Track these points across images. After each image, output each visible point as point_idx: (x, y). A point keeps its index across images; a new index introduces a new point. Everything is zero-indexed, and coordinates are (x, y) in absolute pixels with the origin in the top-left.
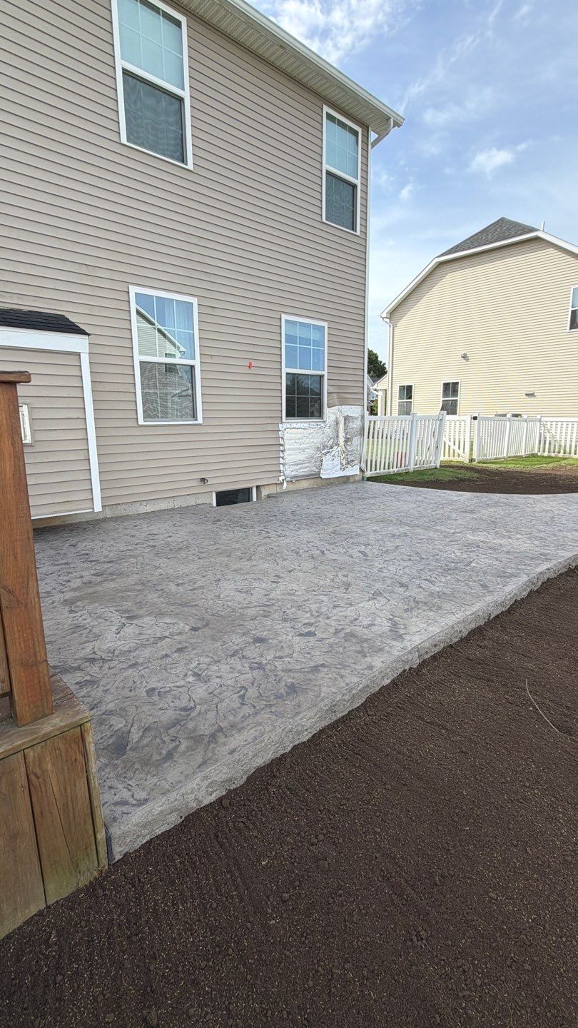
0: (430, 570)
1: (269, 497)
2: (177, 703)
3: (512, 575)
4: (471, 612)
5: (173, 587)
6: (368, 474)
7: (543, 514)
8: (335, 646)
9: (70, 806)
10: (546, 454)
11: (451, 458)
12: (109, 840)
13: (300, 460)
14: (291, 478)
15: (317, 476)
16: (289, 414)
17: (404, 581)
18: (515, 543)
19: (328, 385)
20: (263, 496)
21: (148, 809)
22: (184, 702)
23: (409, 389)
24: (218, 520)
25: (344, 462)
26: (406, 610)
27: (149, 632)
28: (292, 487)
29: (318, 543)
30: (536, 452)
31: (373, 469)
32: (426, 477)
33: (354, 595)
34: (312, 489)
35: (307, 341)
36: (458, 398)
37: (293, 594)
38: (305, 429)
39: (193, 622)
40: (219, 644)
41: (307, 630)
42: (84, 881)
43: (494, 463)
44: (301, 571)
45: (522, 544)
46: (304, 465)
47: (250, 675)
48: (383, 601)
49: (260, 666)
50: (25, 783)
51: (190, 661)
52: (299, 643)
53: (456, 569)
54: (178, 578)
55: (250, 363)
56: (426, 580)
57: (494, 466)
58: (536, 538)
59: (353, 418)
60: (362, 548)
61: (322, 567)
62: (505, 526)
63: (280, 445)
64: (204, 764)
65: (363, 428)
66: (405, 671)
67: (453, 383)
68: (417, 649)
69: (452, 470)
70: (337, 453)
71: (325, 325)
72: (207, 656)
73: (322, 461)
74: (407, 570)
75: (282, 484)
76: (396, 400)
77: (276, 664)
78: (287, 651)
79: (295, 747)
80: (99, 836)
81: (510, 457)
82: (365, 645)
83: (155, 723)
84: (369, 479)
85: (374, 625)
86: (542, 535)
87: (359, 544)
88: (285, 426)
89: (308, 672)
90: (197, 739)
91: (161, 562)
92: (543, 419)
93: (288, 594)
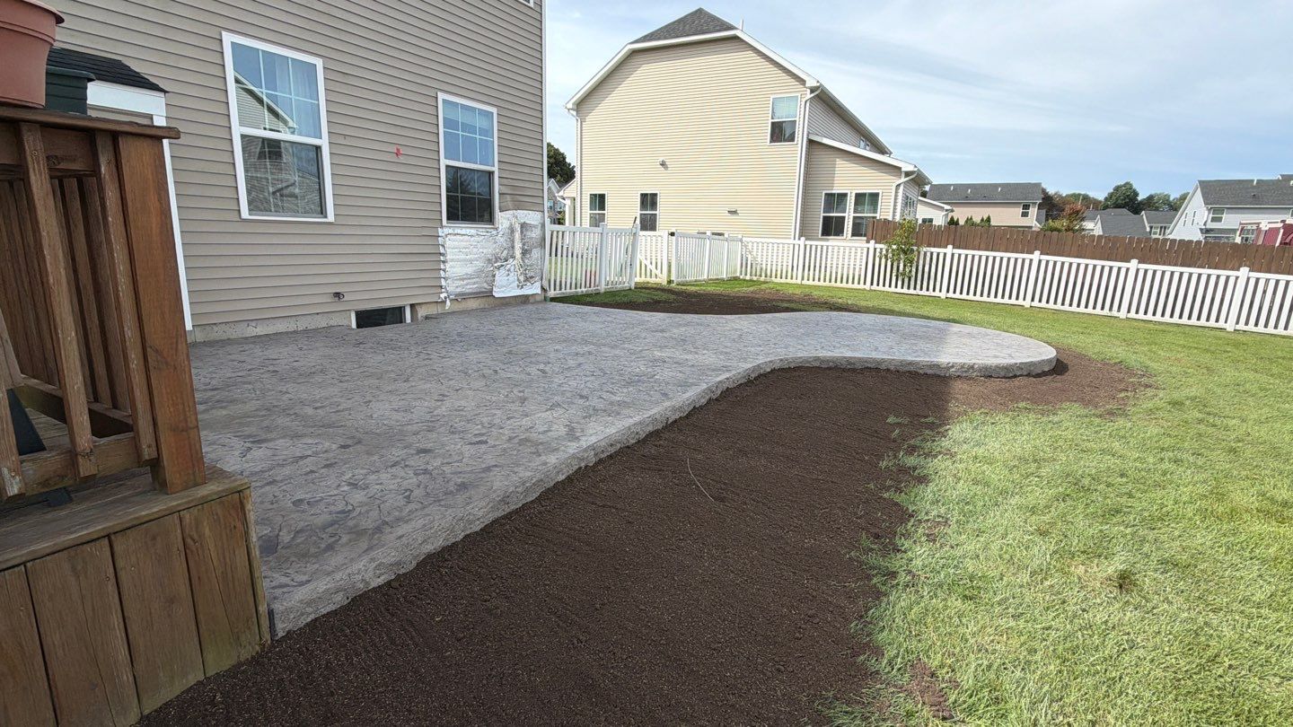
0: (613, 383)
1: (427, 318)
2: (332, 508)
3: (693, 384)
4: (648, 415)
5: (310, 411)
6: (552, 293)
7: (733, 332)
8: (508, 450)
9: (230, 575)
10: (748, 277)
11: (648, 279)
12: (271, 613)
13: (467, 274)
14: (456, 295)
15: (488, 294)
16: (452, 216)
17: (585, 393)
18: (700, 358)
19: (500, 185)
20: (419, 315)
21: (312, 587)
22: (341, 506)
23: (602, 197)
24: (361, 343)
25: (522, 278)
26: (584, 418)
27: (285, 453)
28: (458, 307)
29: (490, 363)
30: (738, 275)
31: (558, 288)
32: (618, 298)
33: (530, 407)
34: (483, 310)
35: (472, 129)
36: (657, 212)
37: (462, 410)
38: (472, 236)
39: (341, 441)
40: (376, 457)
41: (477, 440)
42: (246, 654)
43: (693, 285)
44: (470, 389)
45: (709, 358)
46: (472, 280)
47: (415, 480)
48: (561, 411)
49: (426, 472)
50: (181, 547)
51: (343, 474)
52: (468, 451)
53: (639, 381)
54: (315, 401)
55: (398, 150)
56: (608, 392)
57: (693, 288)
58: (721, 353)
59: (531, 226)
60: (542, 366)
61: (496, 385)
62: (693, 343)
63: (441, 254)
64: (370, 548)
65: (544, 239)
66: (580, 468)
67: (651, 194)
68: (592, 447)
69: (647, 291)
70: (513, 268)
71: (494, 110)
72: (362, 468)
73: (494, 276)
74: (589, 385)
75: (444, 302)
76: (587, 211)
77: (444, 468)
78: (456, 458)
79: (467, 536)
80: (260, 609)
81: (711, 280)
82: (540, 447)
83: (308, 525)
84: (553, 300)
85: (551, 431)
86: (728, 350)
87: (538, 363)
88: (446, 231)
89: (480, 472)
90: (358, 533)
91: (290, 387)
92: (744, 239)
93: (456, 410)
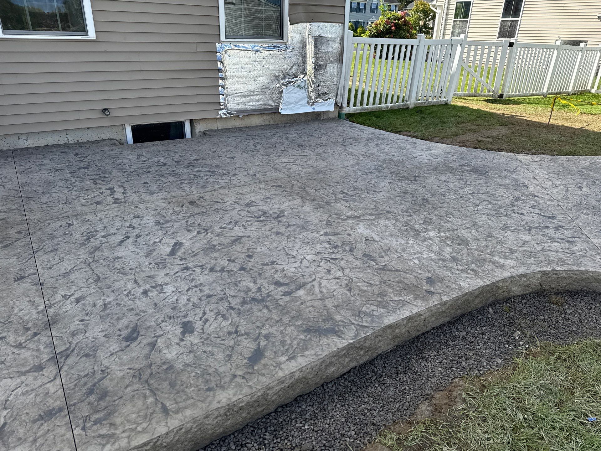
6: (350, 110)
13: (249, 91)
14: (237, 112)
15: (275, 111)
20: (200, 132)
23: (467, 5)
25: (313, 95)
28: (240, 123)
31: (358, 103)
36: (519, 19)
46: (256, 97)
59: (327, 40)
63: (219, 70)
70: (303, 83)
73: (281, 93)
75: (224, 119)
76: (452, 19)
88: (225, 46)
